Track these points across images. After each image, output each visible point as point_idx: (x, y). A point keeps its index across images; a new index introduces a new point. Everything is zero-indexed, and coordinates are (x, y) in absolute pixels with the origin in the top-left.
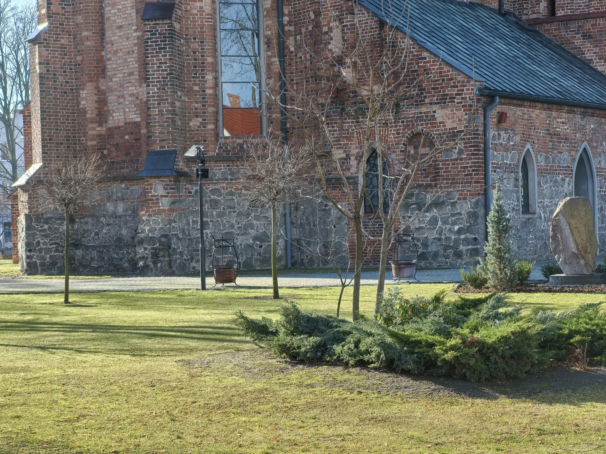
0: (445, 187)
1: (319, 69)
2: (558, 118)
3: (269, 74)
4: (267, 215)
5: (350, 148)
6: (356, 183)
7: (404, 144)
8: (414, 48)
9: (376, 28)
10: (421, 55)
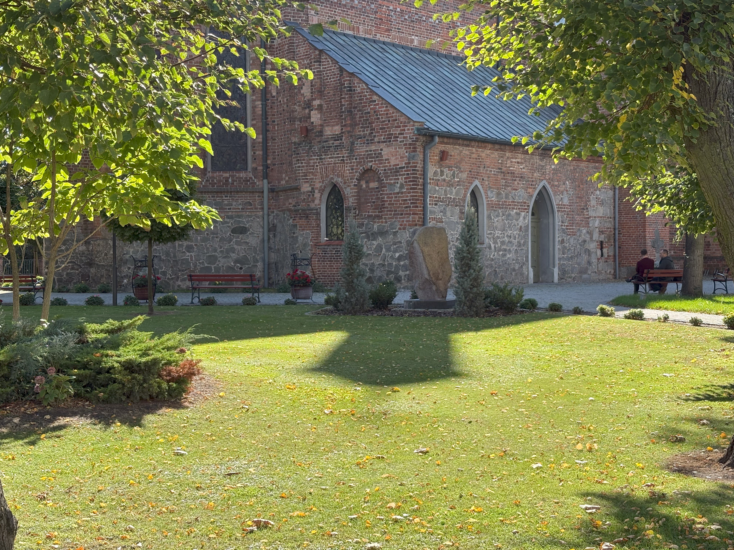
0: (389, 218)
1: (293, 111)
2: (513, 158)
3: (254, 116)
4: (247, 241)
5: (314, 182)
6: (318, 214)
7: (357, 179)
8: (367, 92)
9: (338, 74)
10: (371, 98)
